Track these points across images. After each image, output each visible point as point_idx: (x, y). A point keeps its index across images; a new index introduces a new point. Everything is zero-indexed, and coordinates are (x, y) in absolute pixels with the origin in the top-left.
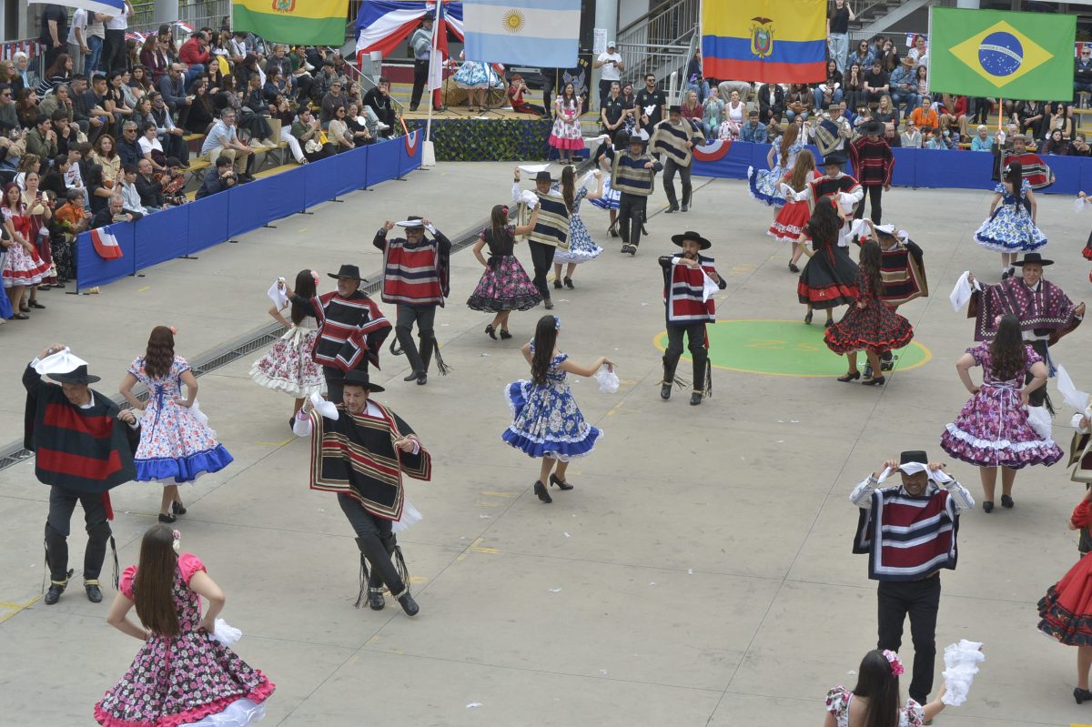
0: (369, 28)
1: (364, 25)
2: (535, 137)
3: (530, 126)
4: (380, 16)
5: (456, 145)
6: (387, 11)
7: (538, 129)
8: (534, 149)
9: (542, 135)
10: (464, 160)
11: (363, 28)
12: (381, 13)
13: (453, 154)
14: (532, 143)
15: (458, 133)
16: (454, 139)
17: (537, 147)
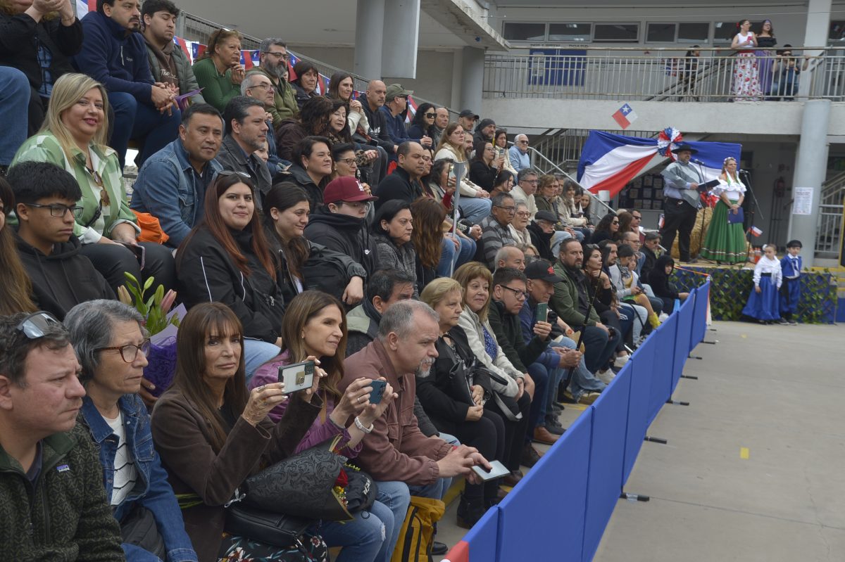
0: (595, 164)
1: (591, 161)
2: (813, 293)
3: (807, 280)
4: (607, 151)
5: (724, 300)
6: (615, 146)
7: (815, 285)
8: (811, 309)
9: (819, 292)
10: (731, 319)
11: (589, 164)
12: (608, 147)
13: (721, 311)
14: (808, 302)
15: (726, 286)
16: (722, 293)
17: (814, 306)
